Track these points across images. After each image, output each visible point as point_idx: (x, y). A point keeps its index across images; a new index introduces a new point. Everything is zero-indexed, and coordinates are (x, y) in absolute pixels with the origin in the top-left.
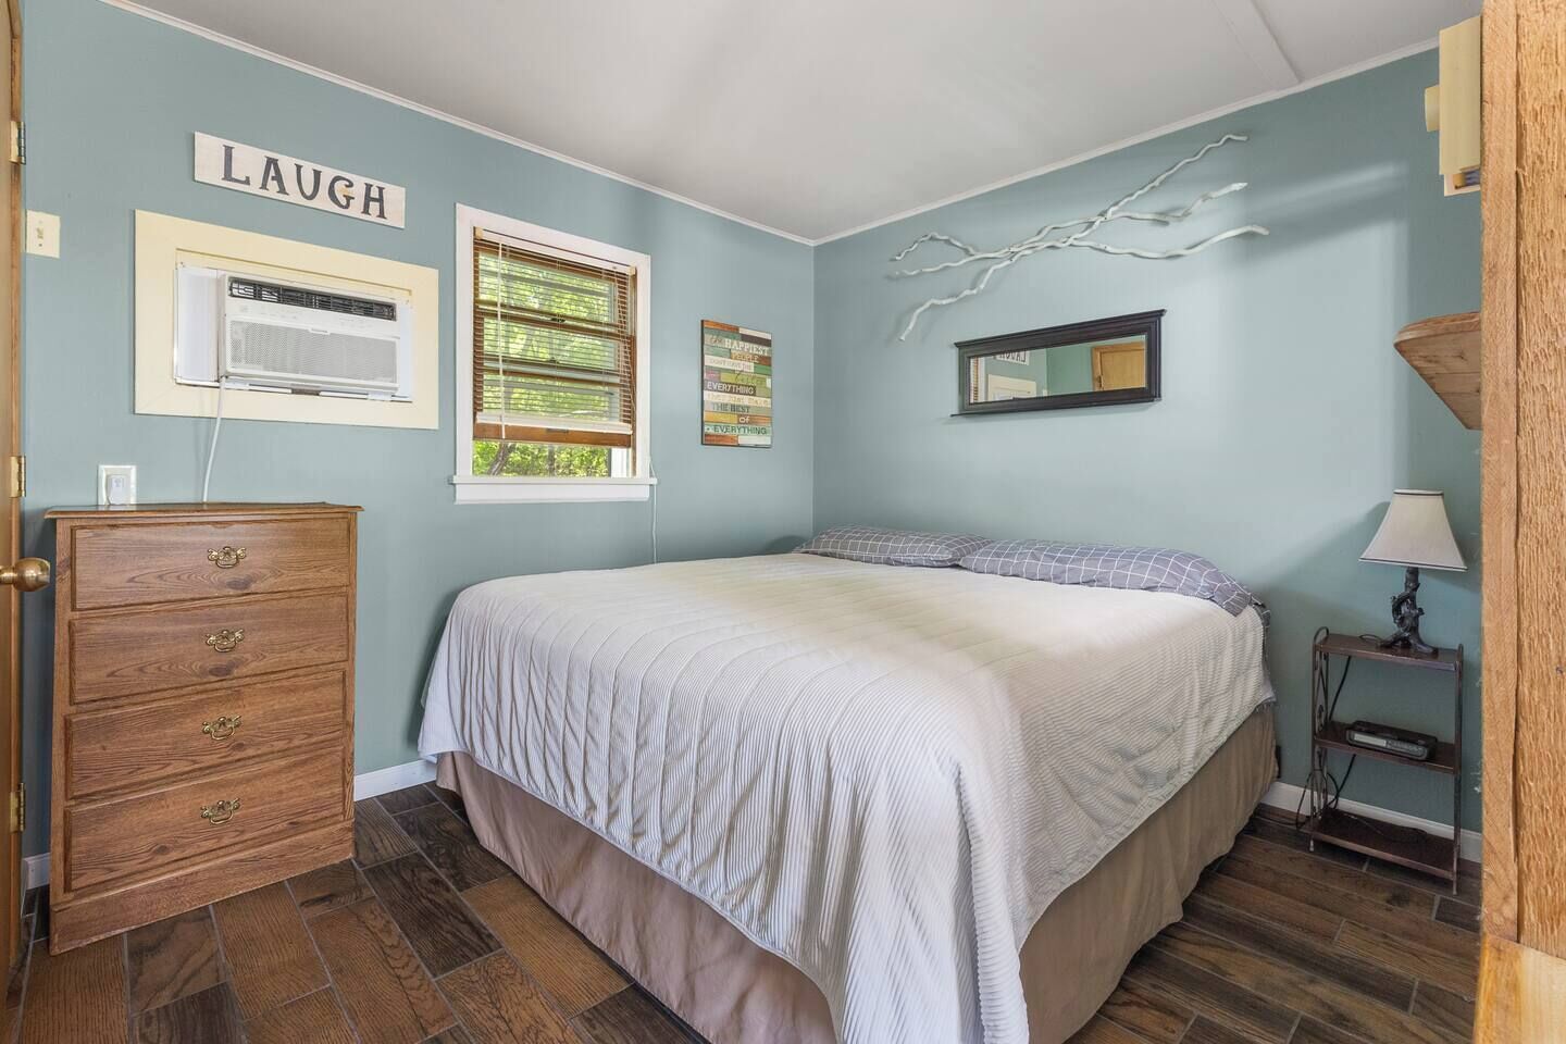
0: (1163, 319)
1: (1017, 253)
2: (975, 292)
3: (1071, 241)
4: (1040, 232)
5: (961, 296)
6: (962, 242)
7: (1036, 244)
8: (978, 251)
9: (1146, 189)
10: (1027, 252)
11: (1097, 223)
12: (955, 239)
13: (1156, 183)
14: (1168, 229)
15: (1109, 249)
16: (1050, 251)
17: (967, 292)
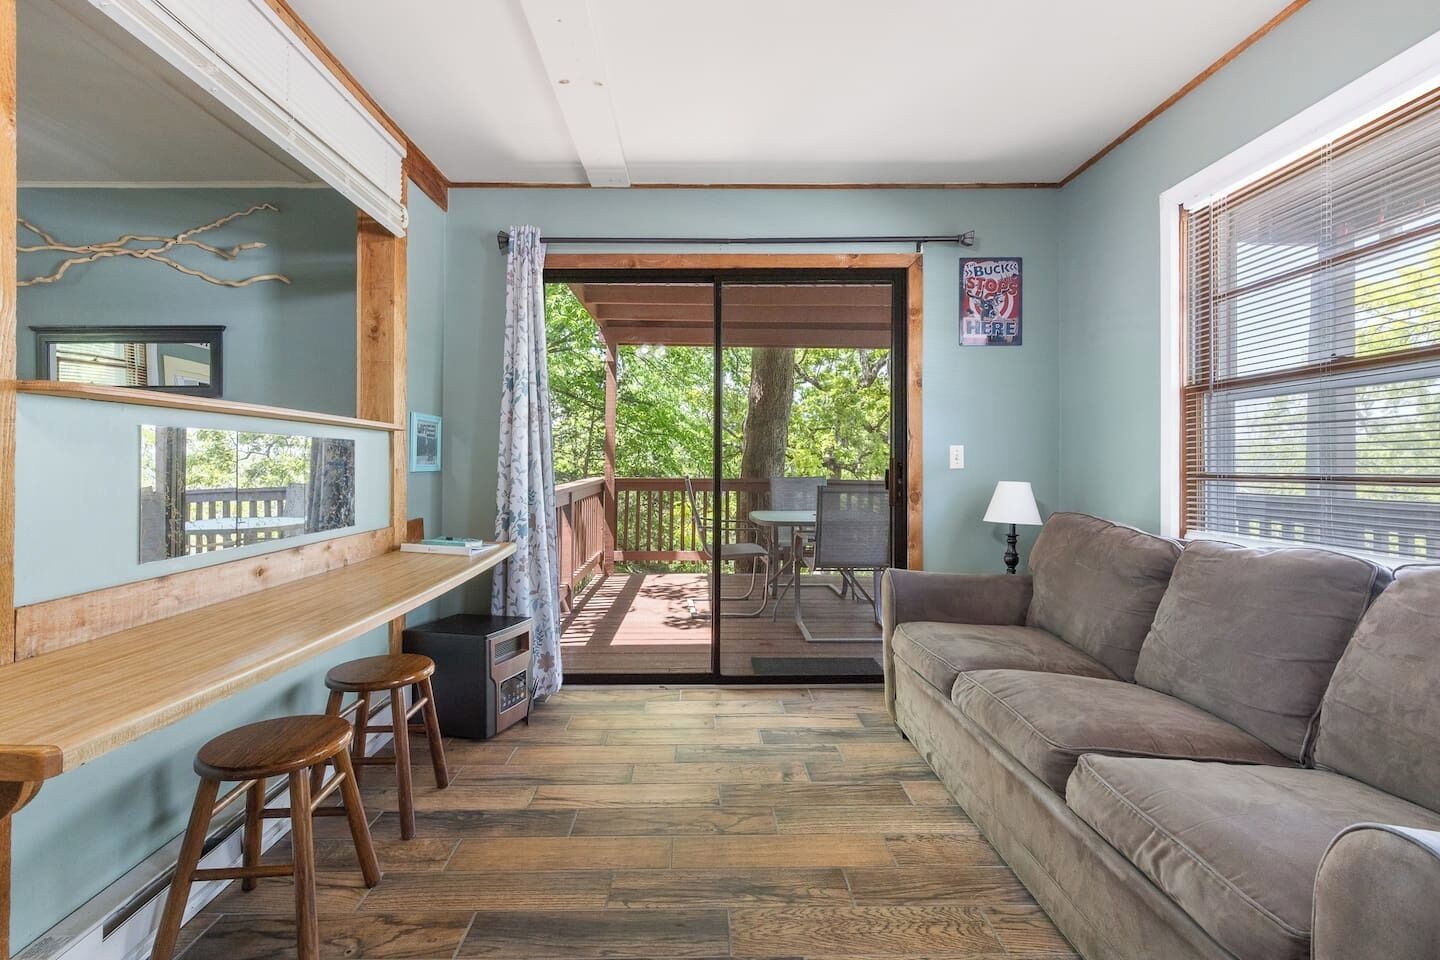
0: (224, 333)
1: (97, 252)
2: (49, 280)
3: (146, 254)
4: (120, 239)
5: (34, 281)
6: (38, 228)
7: (116, 249)
8: (57, 240)
9: (209, 227)
10: (105, 254)
11: (170, 244)
12: (31, 224)
13: (217, 224)
14: (226, 263)
15: (179, 267)
16: (129, 257)
17: (40, 279)
